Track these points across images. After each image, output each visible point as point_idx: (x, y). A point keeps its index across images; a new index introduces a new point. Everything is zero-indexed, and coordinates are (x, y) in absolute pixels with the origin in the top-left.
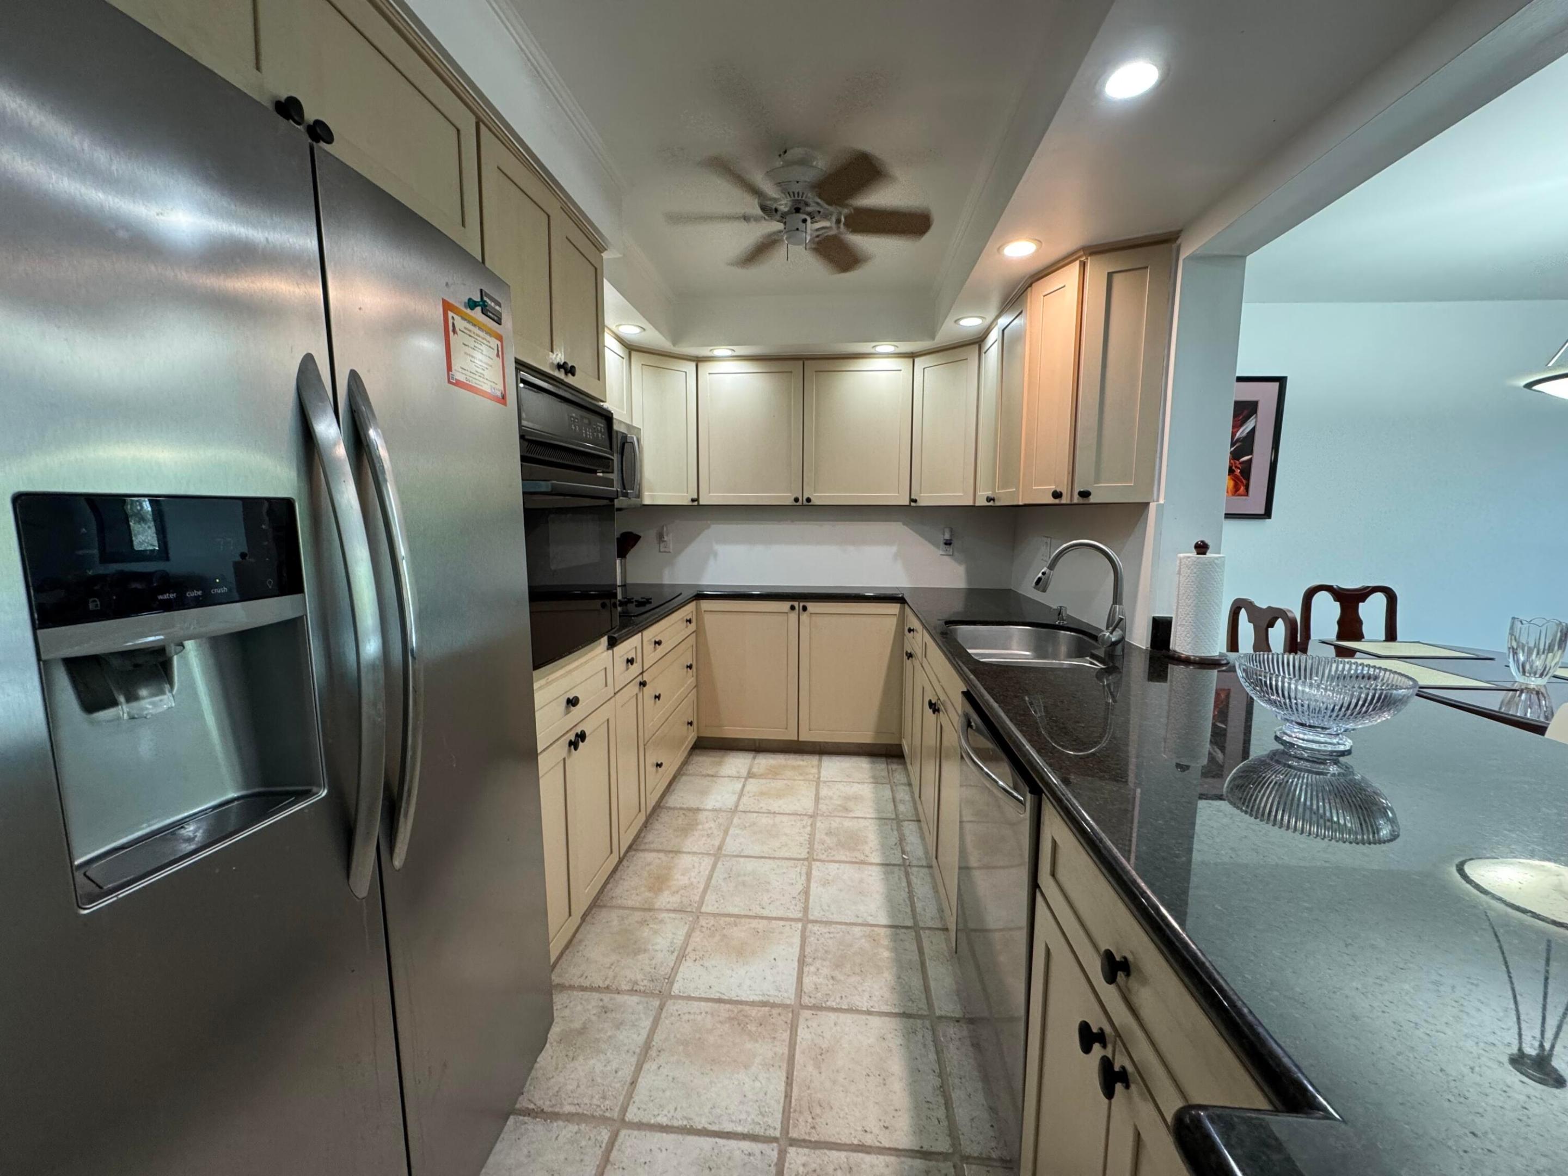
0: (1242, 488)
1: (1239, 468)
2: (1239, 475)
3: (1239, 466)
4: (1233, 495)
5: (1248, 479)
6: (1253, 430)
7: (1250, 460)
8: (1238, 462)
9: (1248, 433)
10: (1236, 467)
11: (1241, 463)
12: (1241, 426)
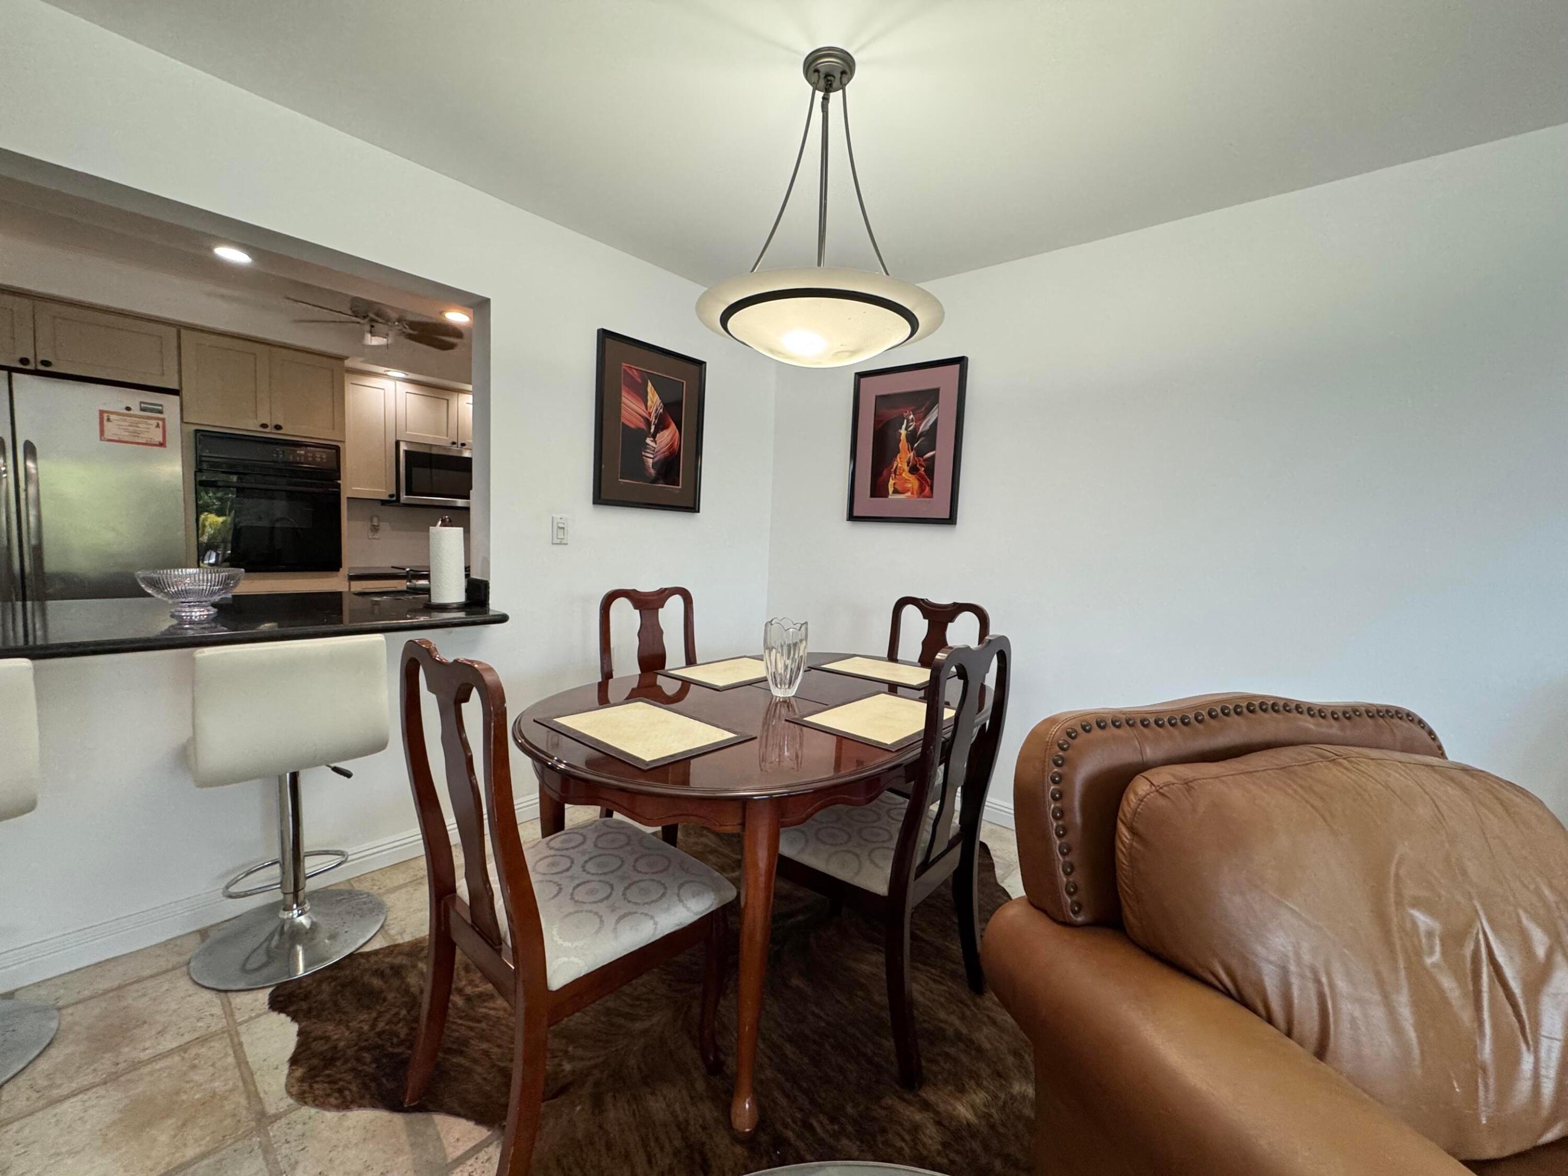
0: (928, 488)
1: (923, 466)
2: (923, 473)
3: (923, 463)
4: (918, 497)
5: (932, 478)
6: (935, 423)
7: (933, 457)
8: (921, 459)
9: (931, 426)
10: (920, 465)
11: (925, 460)
12: (924, 417)
